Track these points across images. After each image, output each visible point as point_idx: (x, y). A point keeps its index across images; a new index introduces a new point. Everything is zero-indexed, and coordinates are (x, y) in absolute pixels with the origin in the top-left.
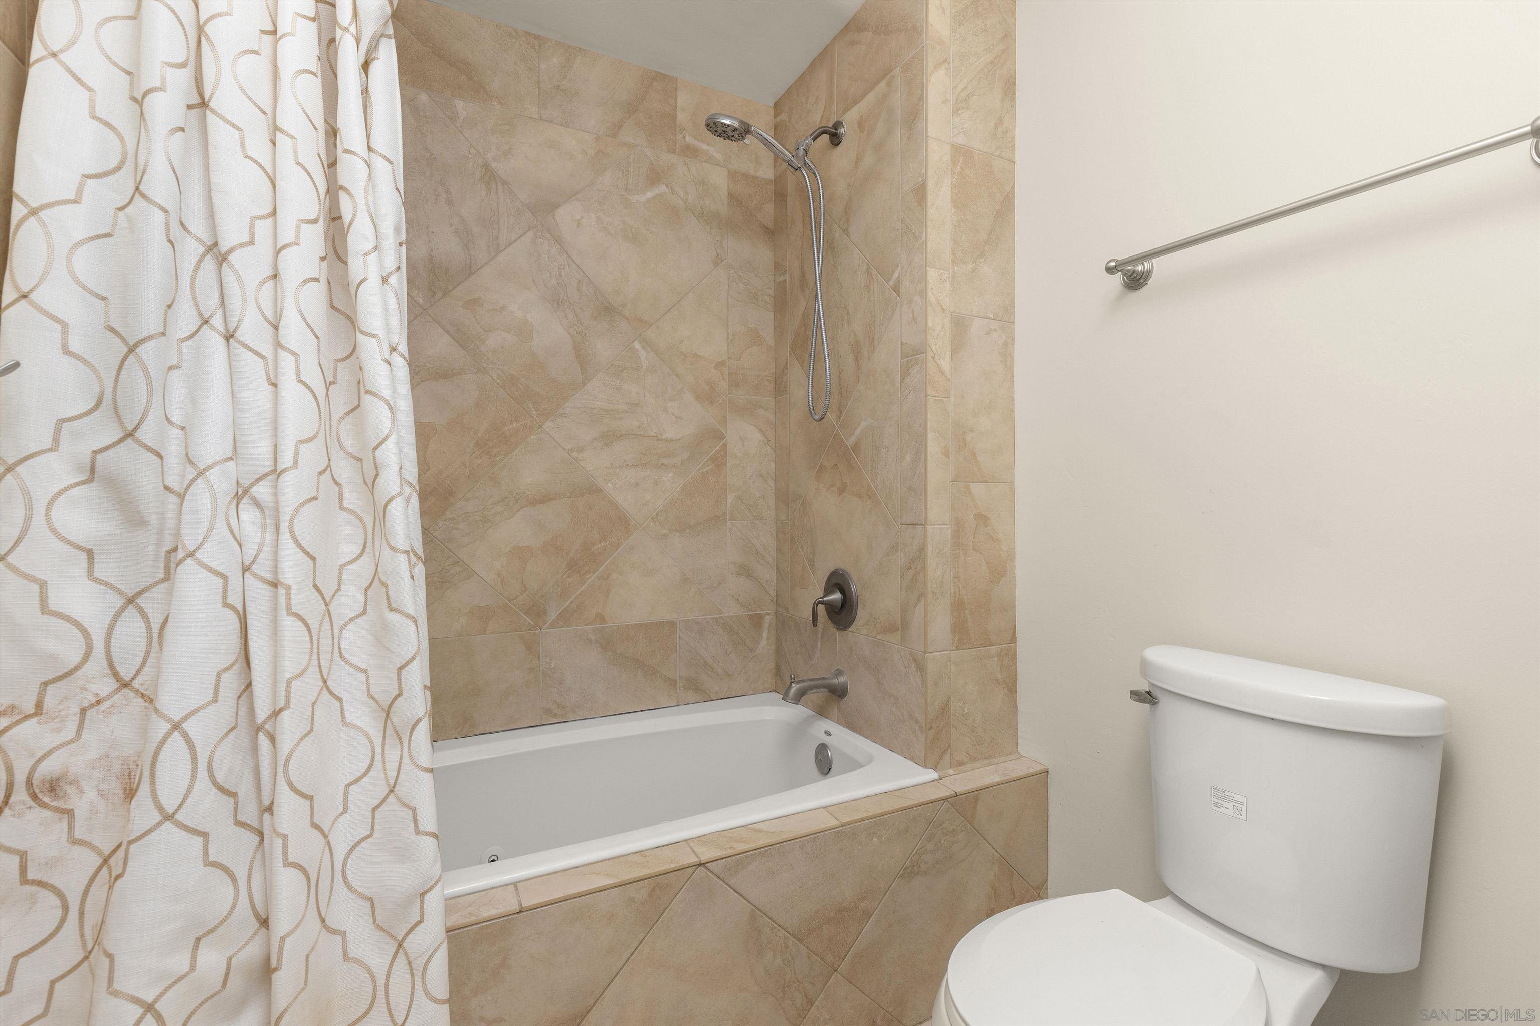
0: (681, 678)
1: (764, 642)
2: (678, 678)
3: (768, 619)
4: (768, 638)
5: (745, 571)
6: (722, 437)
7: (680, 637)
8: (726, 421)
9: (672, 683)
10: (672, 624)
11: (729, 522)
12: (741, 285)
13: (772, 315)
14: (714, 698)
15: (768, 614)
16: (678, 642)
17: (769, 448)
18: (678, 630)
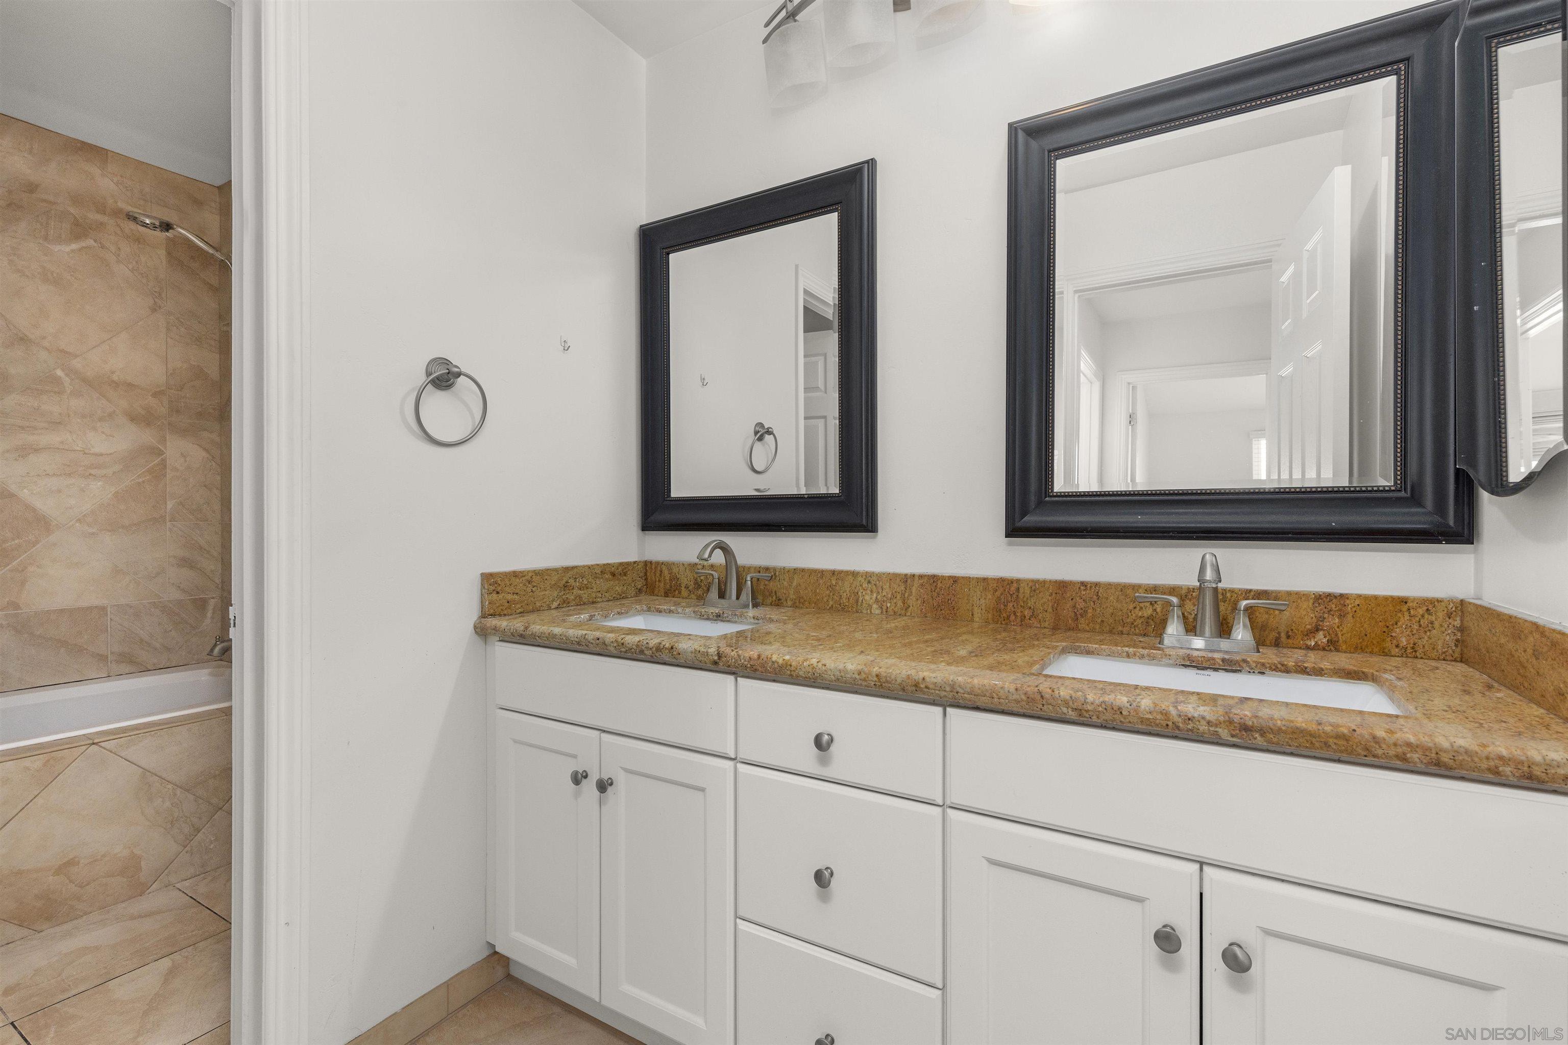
0: (112, 653)
1: (208, 621)
2: (109, 653)
3: (212, 602)
4: (212, 618)
5: (185, 562)
6: (161, 453)
7: (111, 619)
8: (165, 441)
9: (103, 658)
10: (103, 609)
11: (168, 524)
12: (183, 329)
13: (217, 356)
14: (150, 668)
15: (213, 598)
16: (109, 623)
17: (214, 464)
18: (109, 613)
